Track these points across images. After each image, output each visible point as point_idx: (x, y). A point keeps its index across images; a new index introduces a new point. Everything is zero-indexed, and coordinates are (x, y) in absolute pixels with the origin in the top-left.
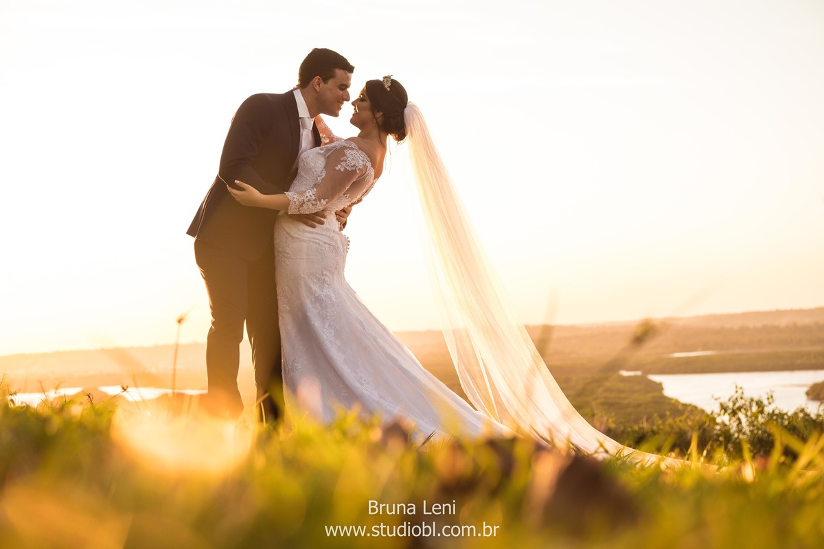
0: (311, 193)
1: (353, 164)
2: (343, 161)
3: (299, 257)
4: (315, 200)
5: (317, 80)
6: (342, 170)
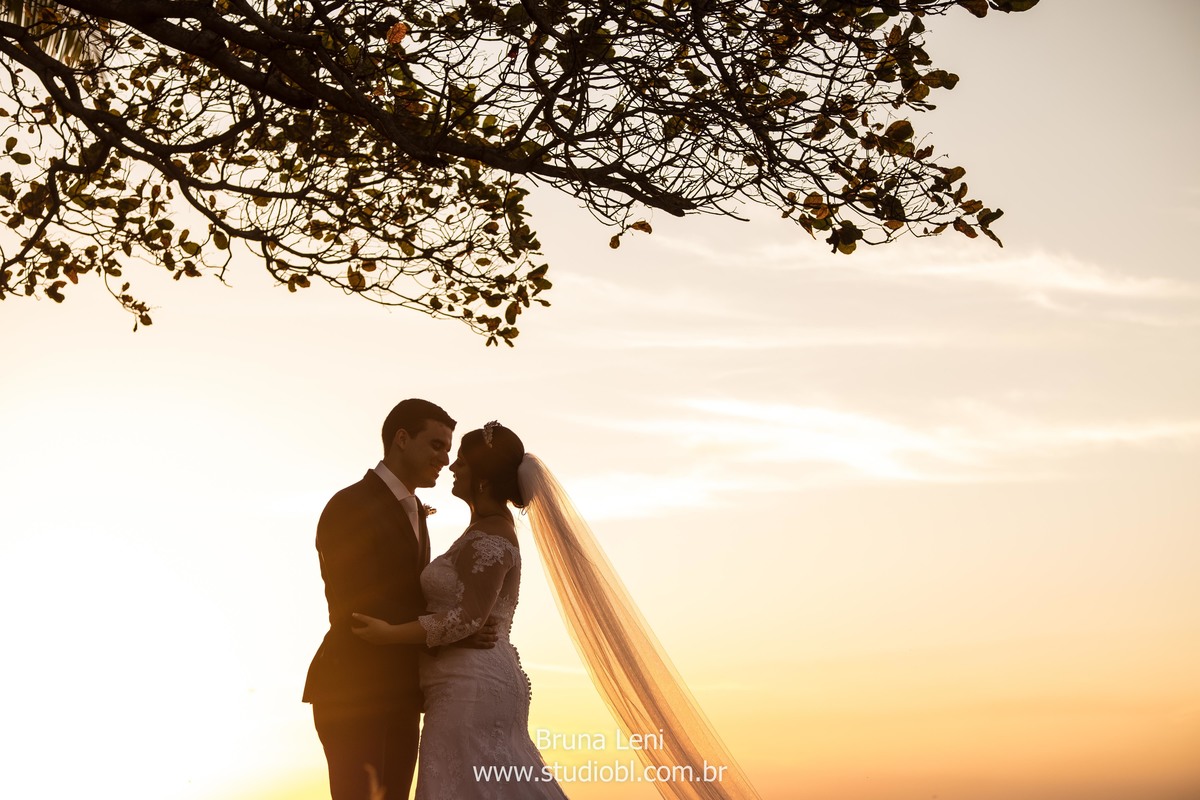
0: (454, 616)
1: (491, 556)
2: (477, 559)
4: (462, 623)
6: (481, 570)
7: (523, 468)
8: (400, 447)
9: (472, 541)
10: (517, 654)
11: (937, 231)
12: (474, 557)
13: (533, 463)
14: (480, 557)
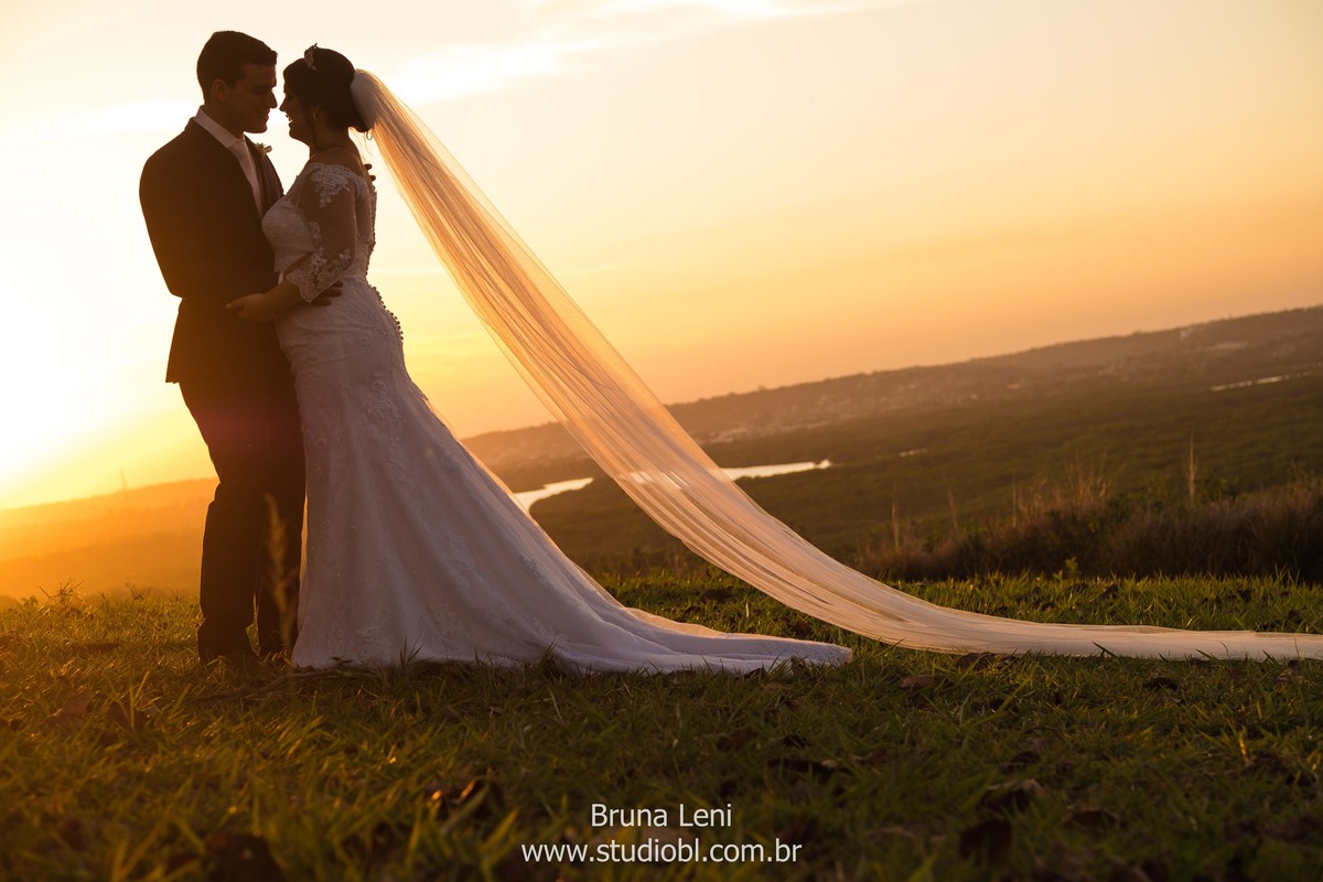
0: (318, 258)
1: (334, 185)
7: (355, 85)
9: (311, 175)
10: (378, 293)
13: (368, 81)
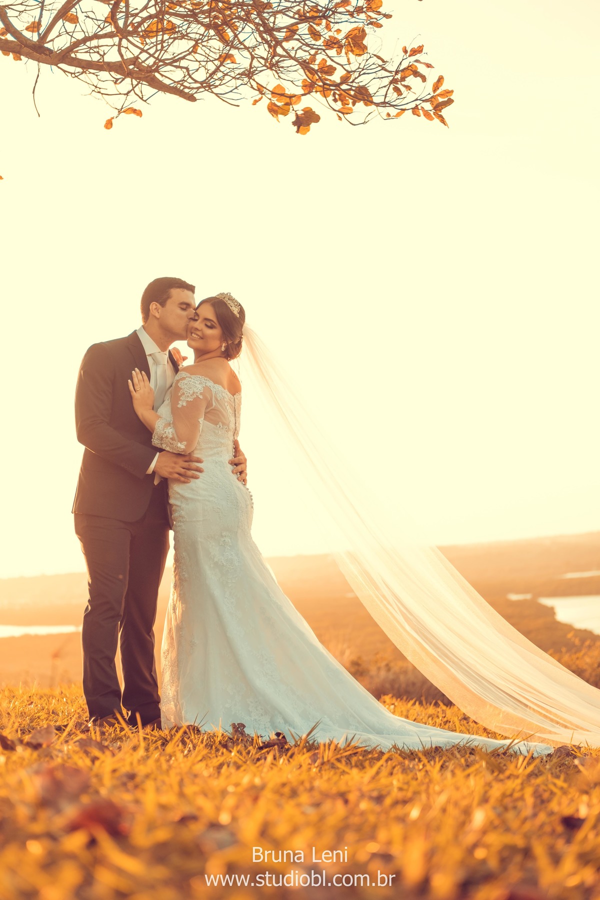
1: (191, 392)
2: (181, 396)
3: (195, 519)
5: (154, 307)
6: (185, 404)
8: (155, 317)
9: (179, 381)
11: (398, 115)
12: (180, 394)
14: (184, 394)
